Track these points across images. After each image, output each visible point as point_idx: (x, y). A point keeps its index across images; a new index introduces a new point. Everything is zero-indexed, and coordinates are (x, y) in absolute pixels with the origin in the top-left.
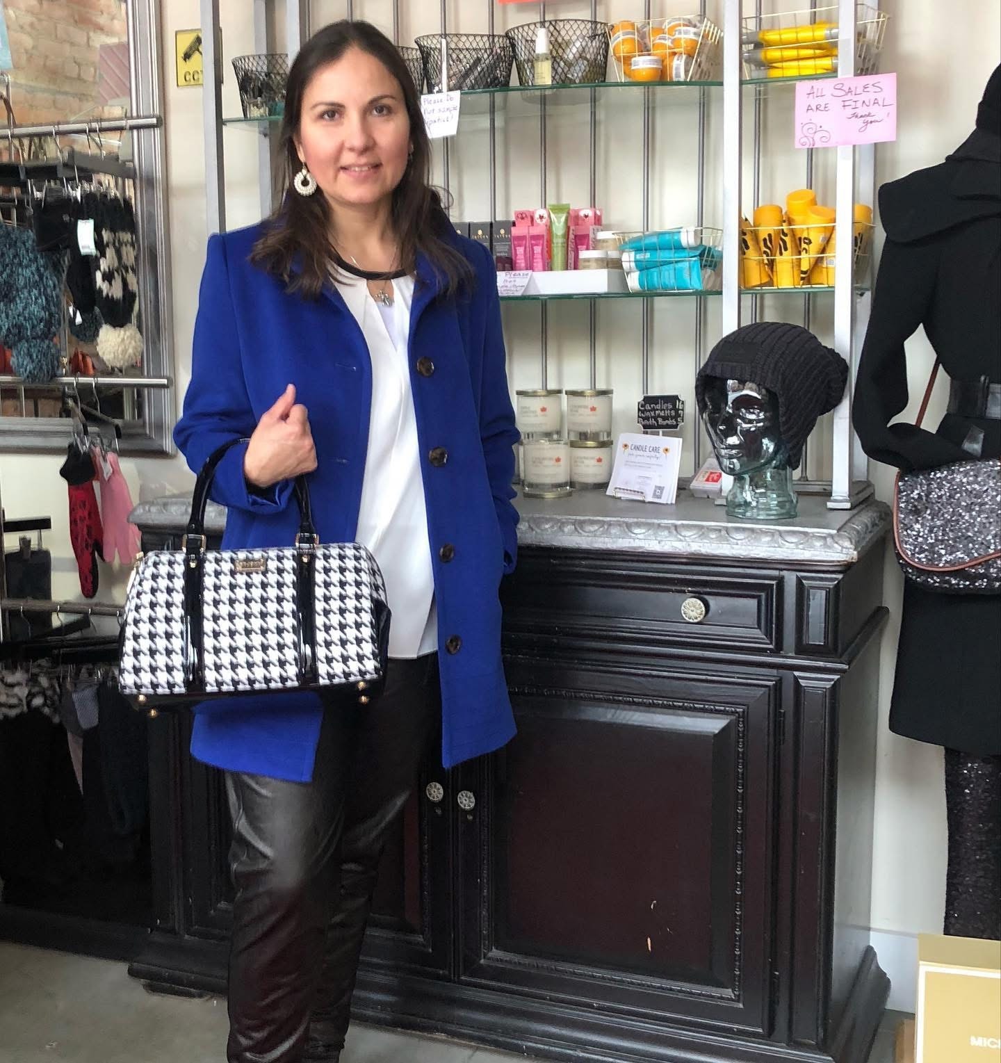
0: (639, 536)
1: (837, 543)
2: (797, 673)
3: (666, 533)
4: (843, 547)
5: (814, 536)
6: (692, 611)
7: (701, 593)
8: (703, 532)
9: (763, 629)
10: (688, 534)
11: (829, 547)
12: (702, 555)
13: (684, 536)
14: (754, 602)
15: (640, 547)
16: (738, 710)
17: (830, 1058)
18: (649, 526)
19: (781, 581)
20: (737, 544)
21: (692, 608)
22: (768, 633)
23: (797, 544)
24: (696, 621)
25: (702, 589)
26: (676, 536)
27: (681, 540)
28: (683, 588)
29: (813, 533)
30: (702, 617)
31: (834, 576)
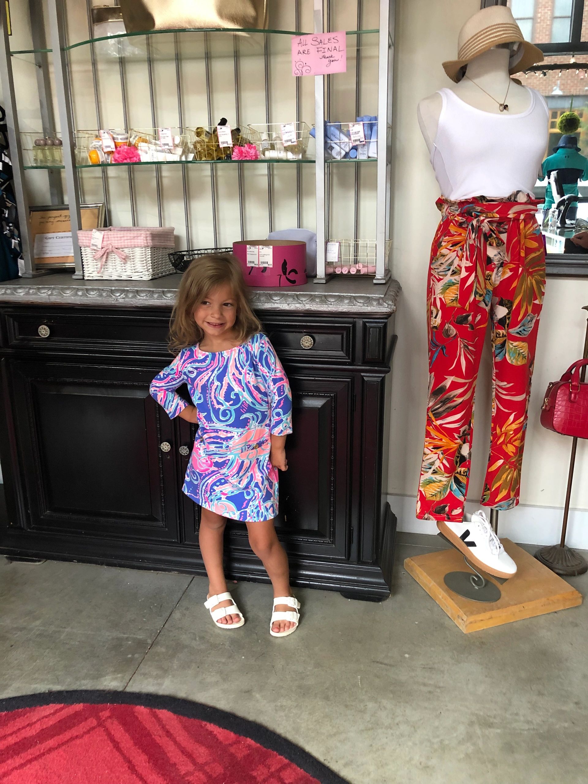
0: (277, 301)
1: (385, 302)
2: (362, 374)
3: (291, 299)
4: (388, 305)
5: (372, 299)
6: (306, 343)
7: (310, 333)
8: (312, 298)
9: (344, 351)
10: (304, 299)
11: (381, 305)
12: (312, 311)
13: (302, 301)
14: (339, 337)
15: (278, 308)
16: (332, 395)
17: (379, 568)
18: (283, 296)
19: (354, 324)
20: (331, 305)
21: (306, 341)
22: (347, 354)
23: (363, 303)
24: (308, 348)
25: (311, 331)
26: (297, 301)
27: (300, 303)
28: (301, 331)
29: (372, 297)
30: (312, 346)
31: (382, 320)
